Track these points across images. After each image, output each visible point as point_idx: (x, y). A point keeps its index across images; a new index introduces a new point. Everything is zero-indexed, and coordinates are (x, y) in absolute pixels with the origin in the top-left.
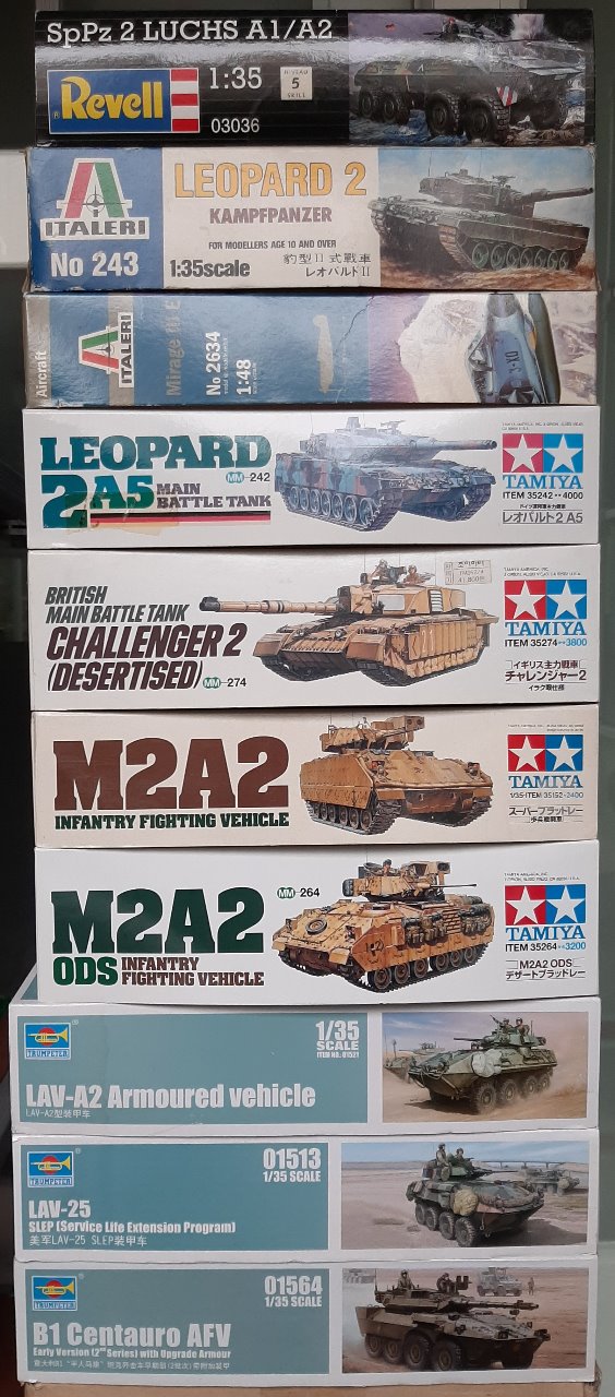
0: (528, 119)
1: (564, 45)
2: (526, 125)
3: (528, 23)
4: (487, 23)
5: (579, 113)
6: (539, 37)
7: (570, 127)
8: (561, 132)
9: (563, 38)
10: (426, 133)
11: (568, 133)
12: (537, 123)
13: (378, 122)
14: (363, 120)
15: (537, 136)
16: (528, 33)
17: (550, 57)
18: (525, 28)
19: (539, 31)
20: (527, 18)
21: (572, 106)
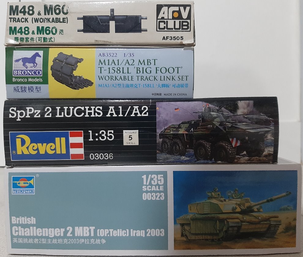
0: (245, 153)
1: (264, 117)
2: (244, 156)
3: (246, 106)
4: (225, 106)
5: (270, 150)
6: (251, 113)
7: (266, 156)
8: (261, 158)
9: (263, 113)
10: (194, 159)
11: (264, 158)
12: (249, 154)
13: (171, 155)
14: (163, 154)
15: (249, 160)
16: (246, 111)
17: (256, 123)
18: (244, 109)
19: (251, 110)
20: (245, 103)
21: (267, 146)
